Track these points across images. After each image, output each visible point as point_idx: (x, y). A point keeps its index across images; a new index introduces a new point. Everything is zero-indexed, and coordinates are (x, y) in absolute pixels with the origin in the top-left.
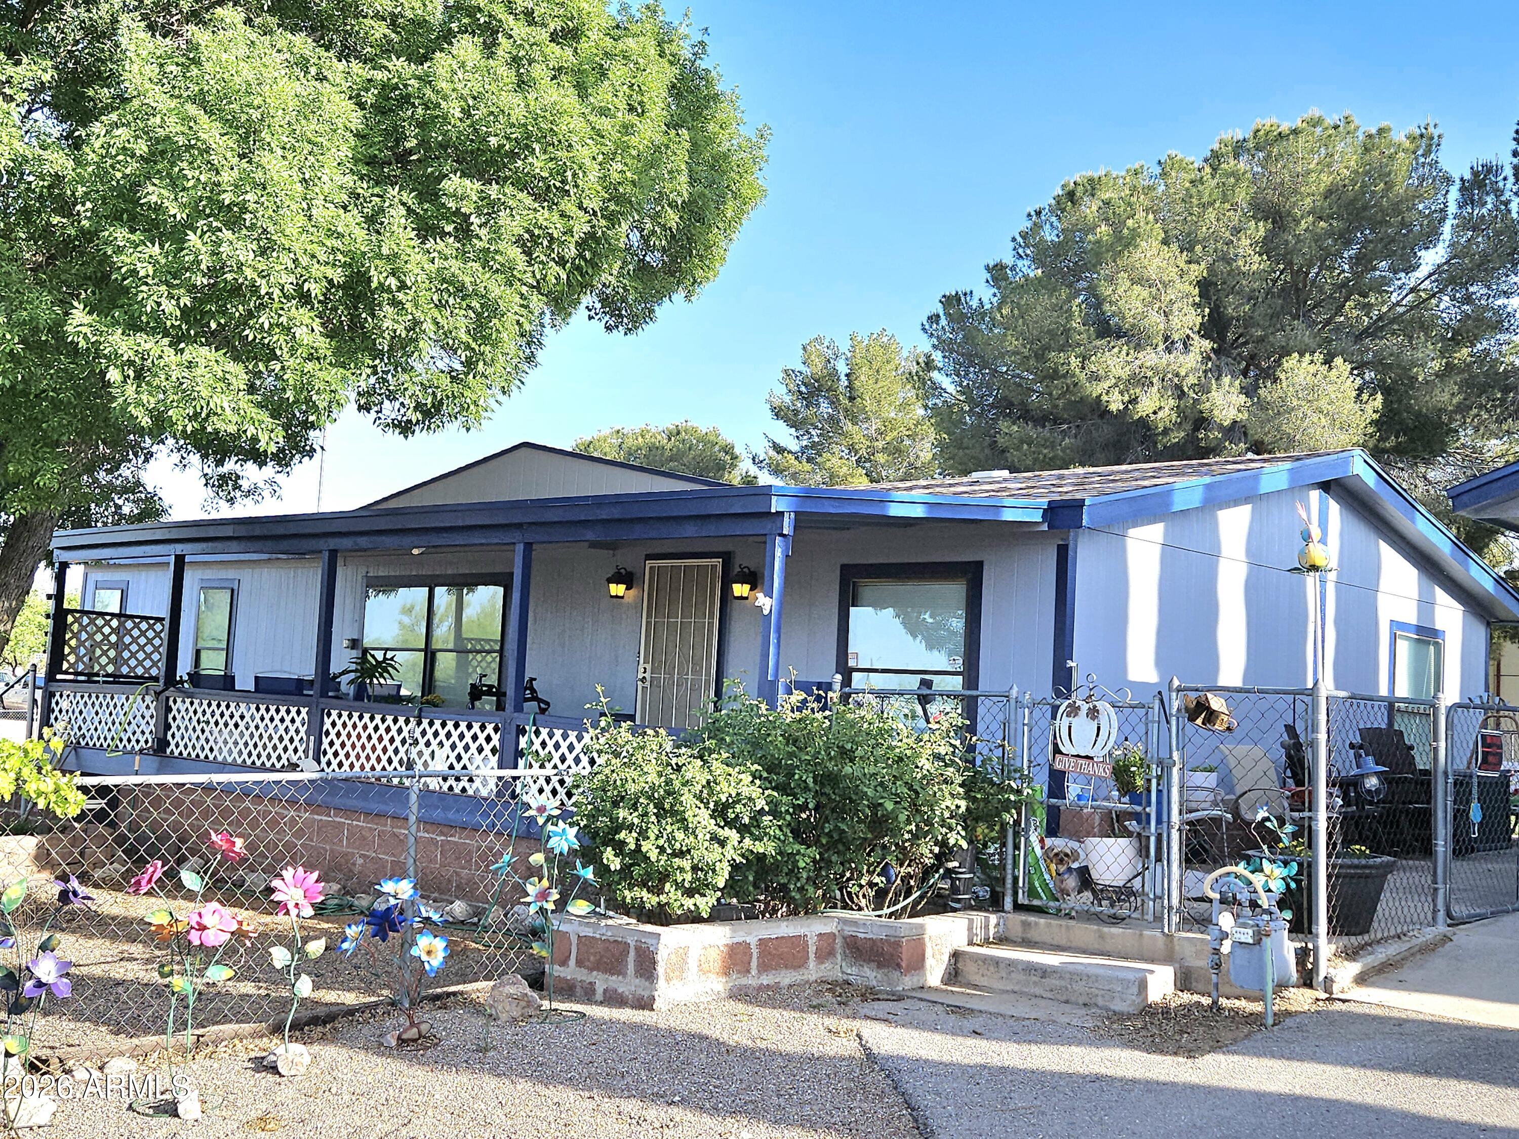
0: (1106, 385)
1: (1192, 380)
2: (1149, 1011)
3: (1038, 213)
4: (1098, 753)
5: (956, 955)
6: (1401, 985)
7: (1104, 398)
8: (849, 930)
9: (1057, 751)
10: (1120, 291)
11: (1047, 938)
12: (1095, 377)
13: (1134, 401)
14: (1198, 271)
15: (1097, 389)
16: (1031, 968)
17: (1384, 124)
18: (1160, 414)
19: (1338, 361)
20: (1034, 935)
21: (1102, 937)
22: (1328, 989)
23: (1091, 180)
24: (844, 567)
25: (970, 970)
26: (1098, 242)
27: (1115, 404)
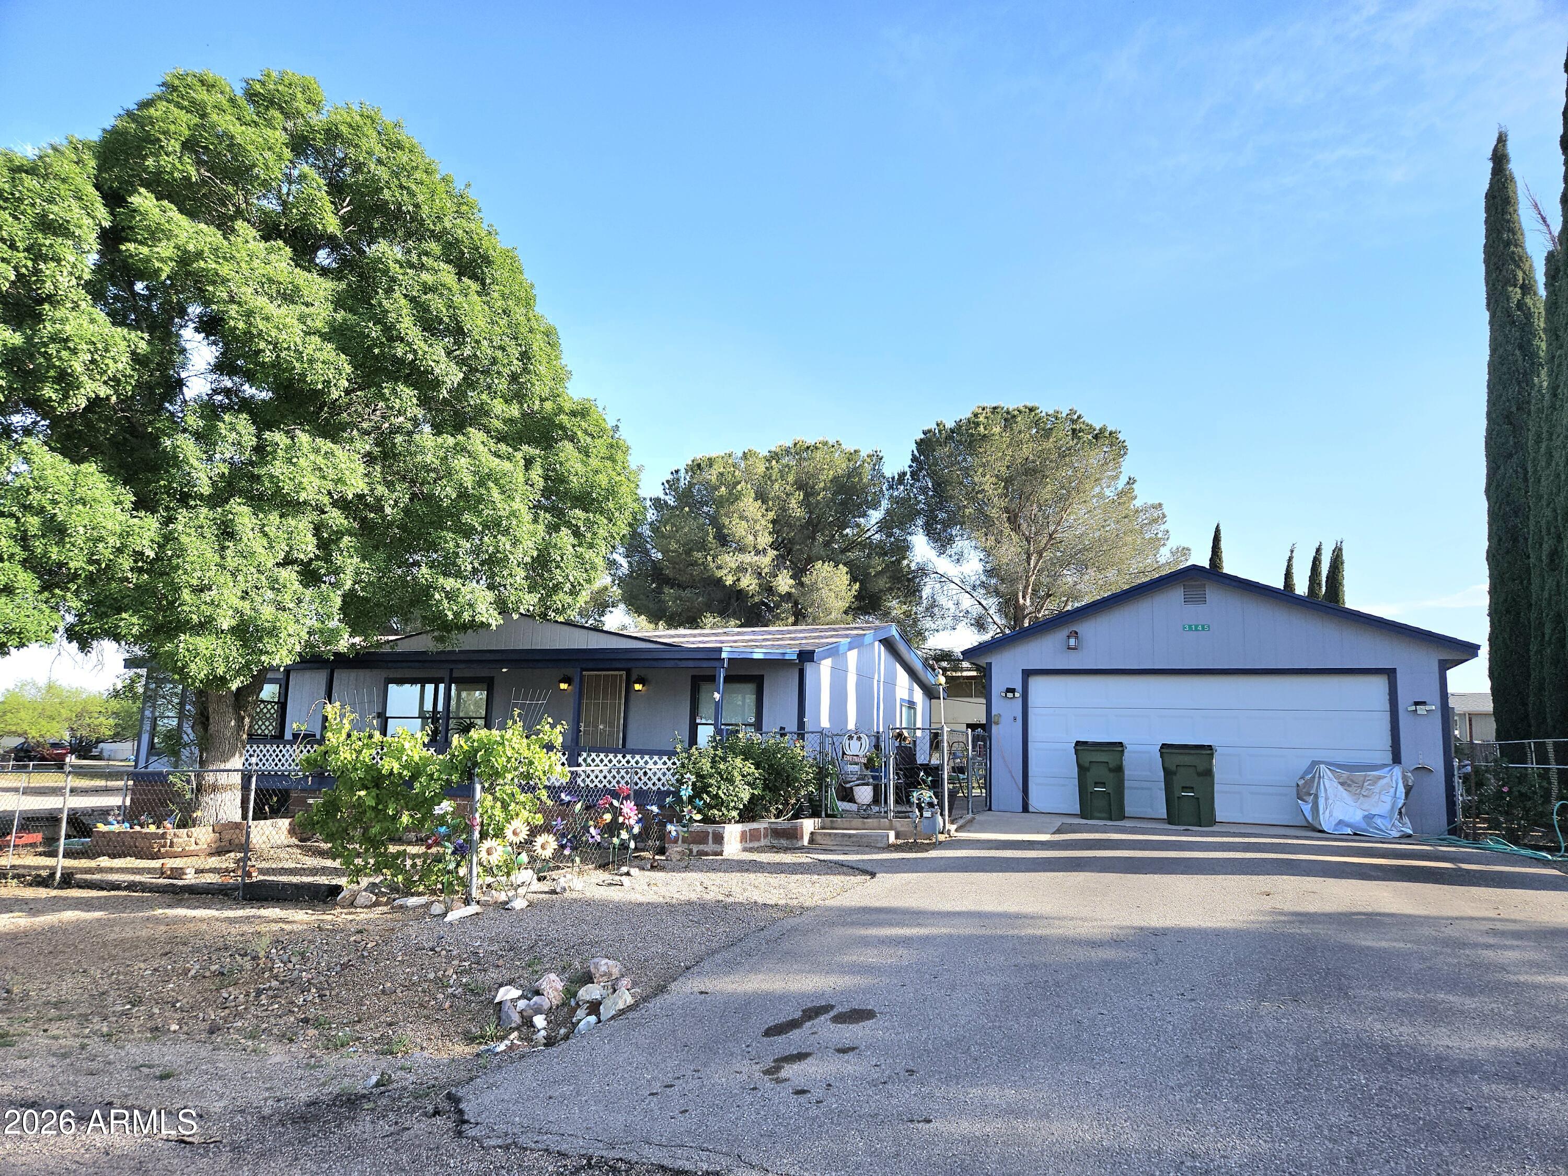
0: (725, 571)
1: (766, 570)
2: (889, 846)
3: (677, 472)
4: (861, 754)
5: (812, 833)
6: (969, 831)
7: (724, 578)
8: (773, 826)
9: (844, 753)
10: (734, 523)
11: (842, 826)
12: (719, 567)
13: (738, 580)
14: (771, 515)
15: (720, 574)
16: (844, 835)
17: (856, 448)
18: (751, 587)
19: (841, 566)
20: (835, 825)
21: (864, 823)
22: (949, 834)
23: (710, 459)
24: (693, 677)
25: (818, 839)
26: (721, 496)
27: (729, 581)
